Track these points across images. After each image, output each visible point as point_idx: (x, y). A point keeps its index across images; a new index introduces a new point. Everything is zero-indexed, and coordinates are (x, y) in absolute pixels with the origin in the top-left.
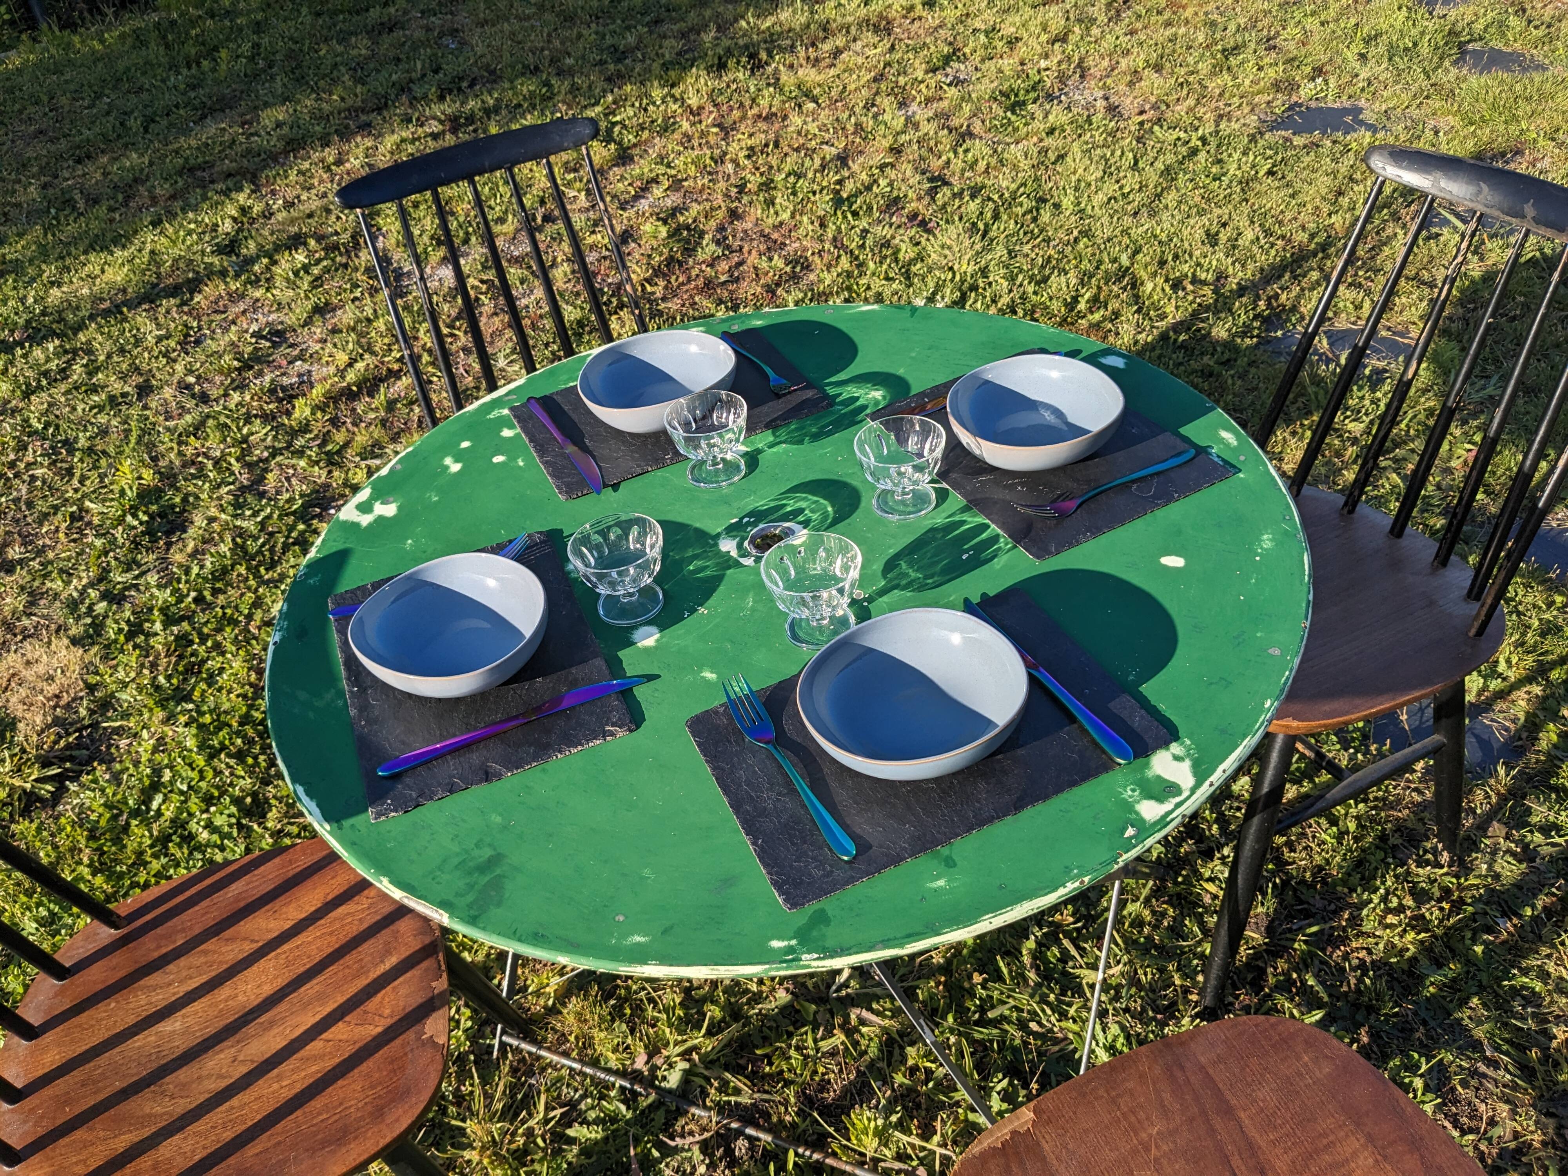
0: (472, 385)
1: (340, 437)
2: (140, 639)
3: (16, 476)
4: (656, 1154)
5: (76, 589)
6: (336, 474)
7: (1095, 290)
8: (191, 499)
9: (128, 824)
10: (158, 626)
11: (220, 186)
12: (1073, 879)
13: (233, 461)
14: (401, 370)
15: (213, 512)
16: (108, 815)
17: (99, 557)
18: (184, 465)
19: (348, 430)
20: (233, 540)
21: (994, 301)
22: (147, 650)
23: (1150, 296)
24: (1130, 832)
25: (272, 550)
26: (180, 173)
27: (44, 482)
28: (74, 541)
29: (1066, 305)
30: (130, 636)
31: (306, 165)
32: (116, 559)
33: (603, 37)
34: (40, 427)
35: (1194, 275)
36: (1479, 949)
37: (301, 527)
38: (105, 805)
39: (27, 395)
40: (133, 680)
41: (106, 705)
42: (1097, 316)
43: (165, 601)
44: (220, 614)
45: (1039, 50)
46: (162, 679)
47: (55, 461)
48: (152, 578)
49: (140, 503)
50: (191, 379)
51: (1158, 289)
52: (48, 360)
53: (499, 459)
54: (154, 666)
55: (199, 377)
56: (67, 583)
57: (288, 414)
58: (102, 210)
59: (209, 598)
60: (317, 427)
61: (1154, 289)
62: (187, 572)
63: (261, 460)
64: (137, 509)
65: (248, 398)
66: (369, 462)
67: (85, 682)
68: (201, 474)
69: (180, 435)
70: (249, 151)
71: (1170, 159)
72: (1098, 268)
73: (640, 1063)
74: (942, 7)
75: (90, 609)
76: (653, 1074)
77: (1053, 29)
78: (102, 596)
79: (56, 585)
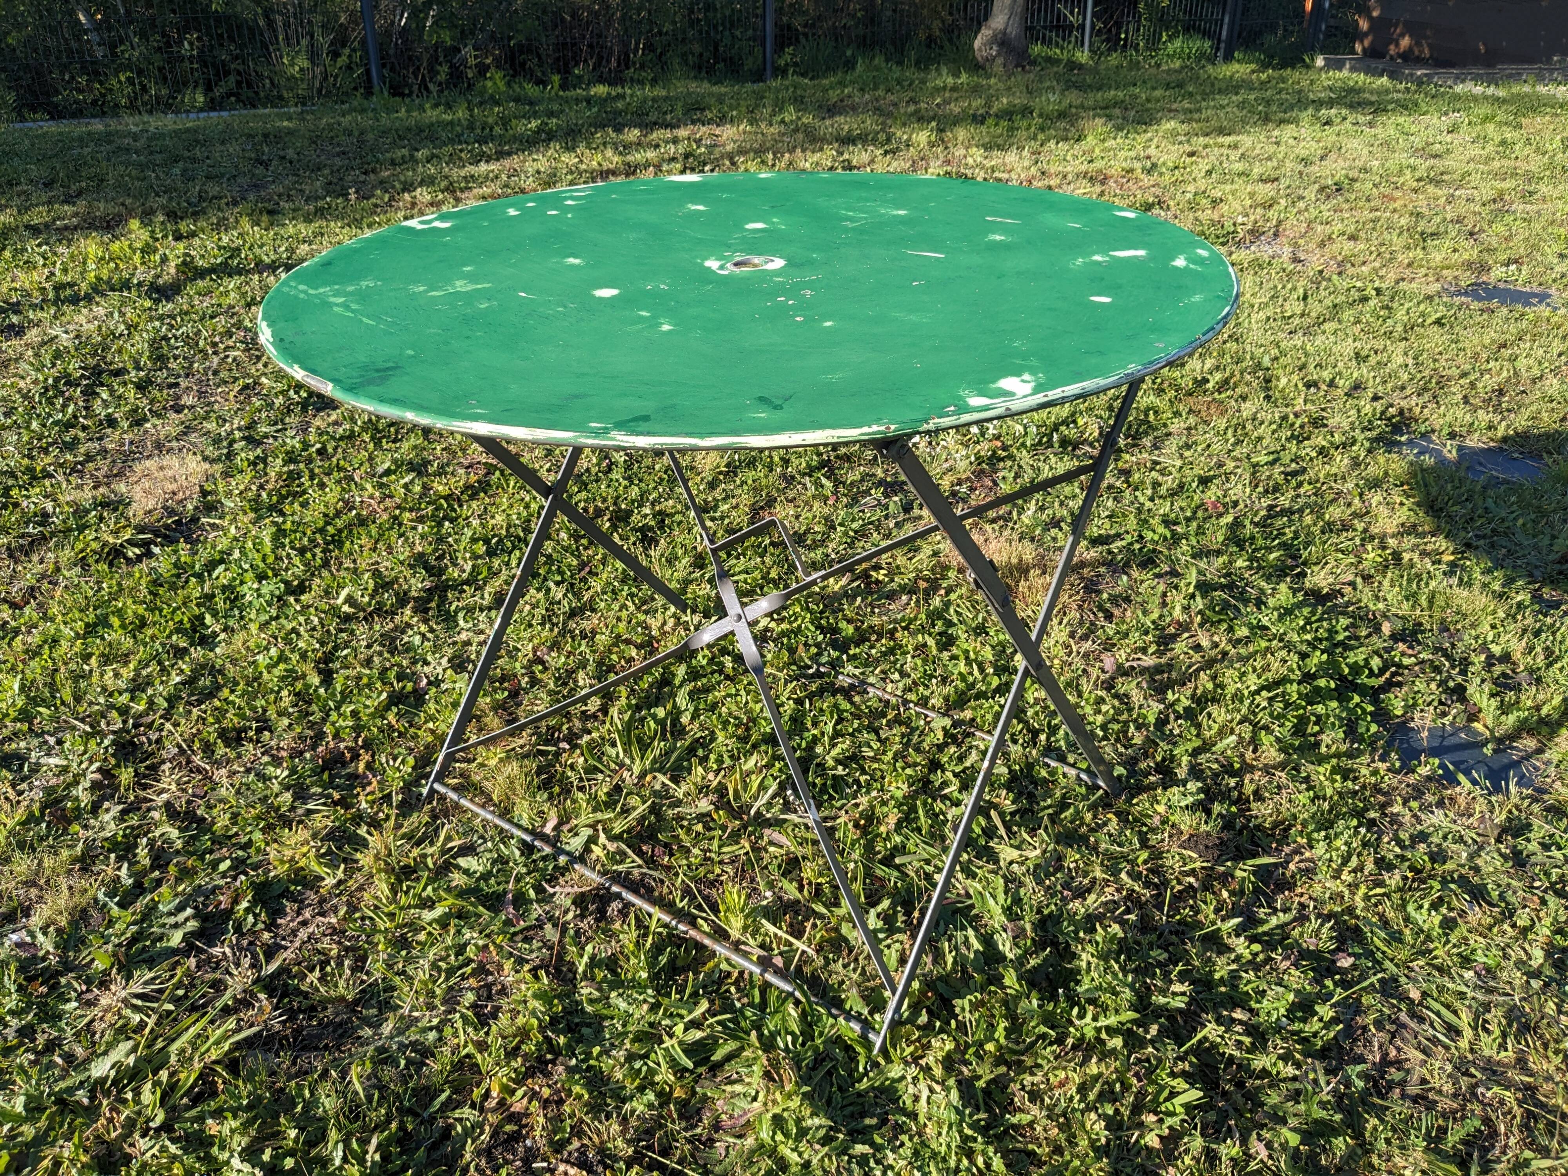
2: (260, 467)
3: (214, 353)
4: (532, 894)
5: (225, 430)
7: (1227, 376)
9: (187, 581)
10: (279, 462)
12: (879, 424)
16: (174, 573)
17: (254, 413)
22: (261, 474)
23: (1281, 389)
24: (951, 409)
29: (1194, 382)
30: (254, 464)
32: (268, 416)
35: (1331, 380)
38: (175, 566)
39: (249, 305)
40: (241, 493)
41: (210, 508)
42: (1222, 394)
43: (294, 448)
44: (334, 463)
45: (1240, 209)
46: (264, 495)
48: (291, 434)
51: (1292, 385)
53: (553, 213)
56: (220, 426)
58: (368, 205)
59: (330, 451)
61: (1287, 384)
62: (321, 434)
67: (202, 488)
71: (1341, 299)
72: (1237, 361)
73: (548, 829)
74: (1161, 174)
75: (231, 444)
76: (557, 838)
77: (1259, 198)
78: (244, 438)
79: (211, 426)
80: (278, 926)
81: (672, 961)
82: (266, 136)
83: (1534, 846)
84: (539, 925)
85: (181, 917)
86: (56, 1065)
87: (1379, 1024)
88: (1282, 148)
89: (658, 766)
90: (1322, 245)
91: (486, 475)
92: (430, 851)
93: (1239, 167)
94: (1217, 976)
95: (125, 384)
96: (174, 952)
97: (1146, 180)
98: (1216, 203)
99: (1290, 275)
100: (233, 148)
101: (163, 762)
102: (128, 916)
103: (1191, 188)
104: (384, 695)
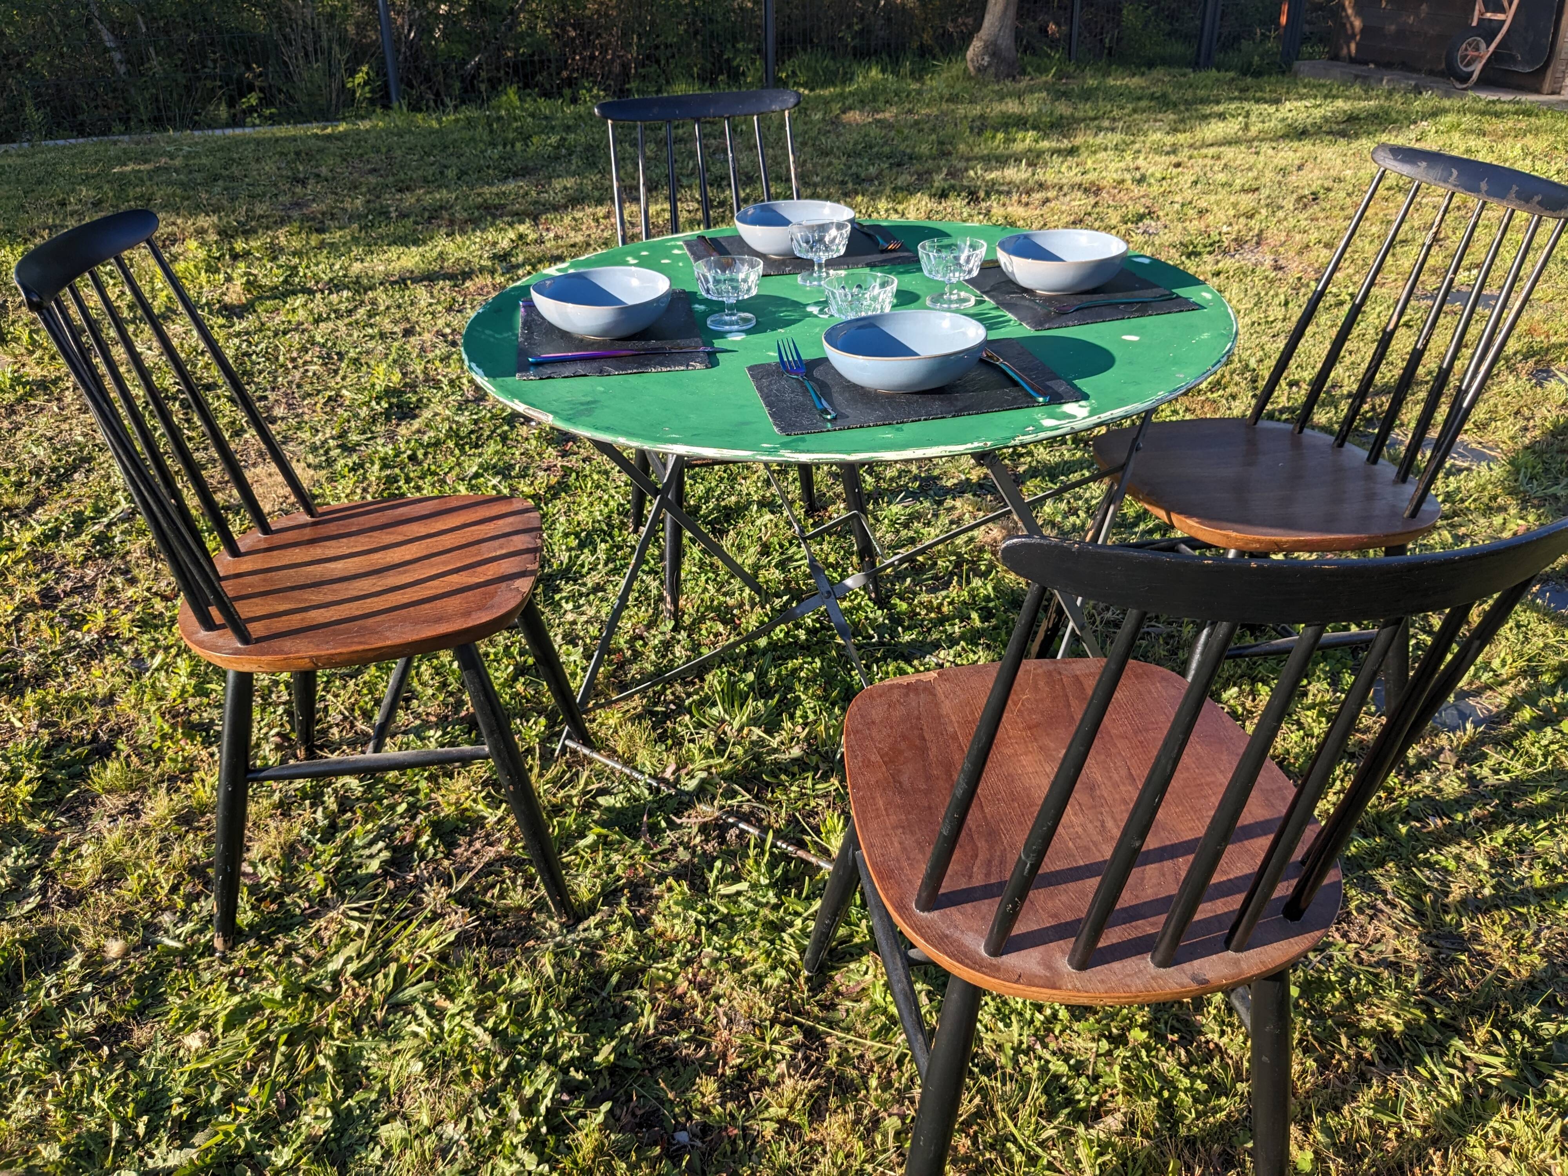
2: (360, 473)
3: (295, 367)
4: (663, 824)
5: (320, 439)
8: (425, 401)
10: (376, 468)
11: (506, 219)
15: (440, 410)
17: (343, 423)
18: (426, 381)
20: (450, 426)
22: (363, 479)
24: (1030, 429)
25: (478, 438)
26: (478, 208)
27: (314, 374)
28: (327, 412)
30: (353, 470)
31: (579, 215)
32: (356, 426)
33: (850, 167)
34: (322, 341)
36: (1403, 829)
39: (317, 321)
40: (347, 496)
43: (386, 454)
44: (426, 468)
45: (1224, 219)
47: (327, 363)
48: (380, 441)
49: (385, 396)
50: (448, 331)
52: (341, 302)
54: (365, 489)
55: (454, 330)
56: (314, 435)
58: (409, 222)
59: (420, 457)
62: (408, 441)
64: (381, 399)
68: (437, 387)
69: (428, 362)
70: (536, 202)
73: (668, 774)
74: (1149, 185)
75: (327, 453)
76: (677, 780)
77: (1242, 208)
78: (338, 446)
79: (306, 435)
80: (455, 855)
81: (786, 872)
82: (298, 154)
83: (1486, 772)
84: (674, 848)
85: (375, 849)
86: (296, 965)
87: (1360, 910)
88: (1262, 158)
89: (754, 721)
90: (1300, 253)
91: (563, 477)
92: (574, 792)
93: (1221, 177)
95: (219, 398)
96: (374, 876)
97: (1137, 191)
98: (1202, 213)
99: (1272, 282)
100: (269, 167)
101: (331, 727)
102: (331, 849)
103: (1178, 198)
104: (511, 668)
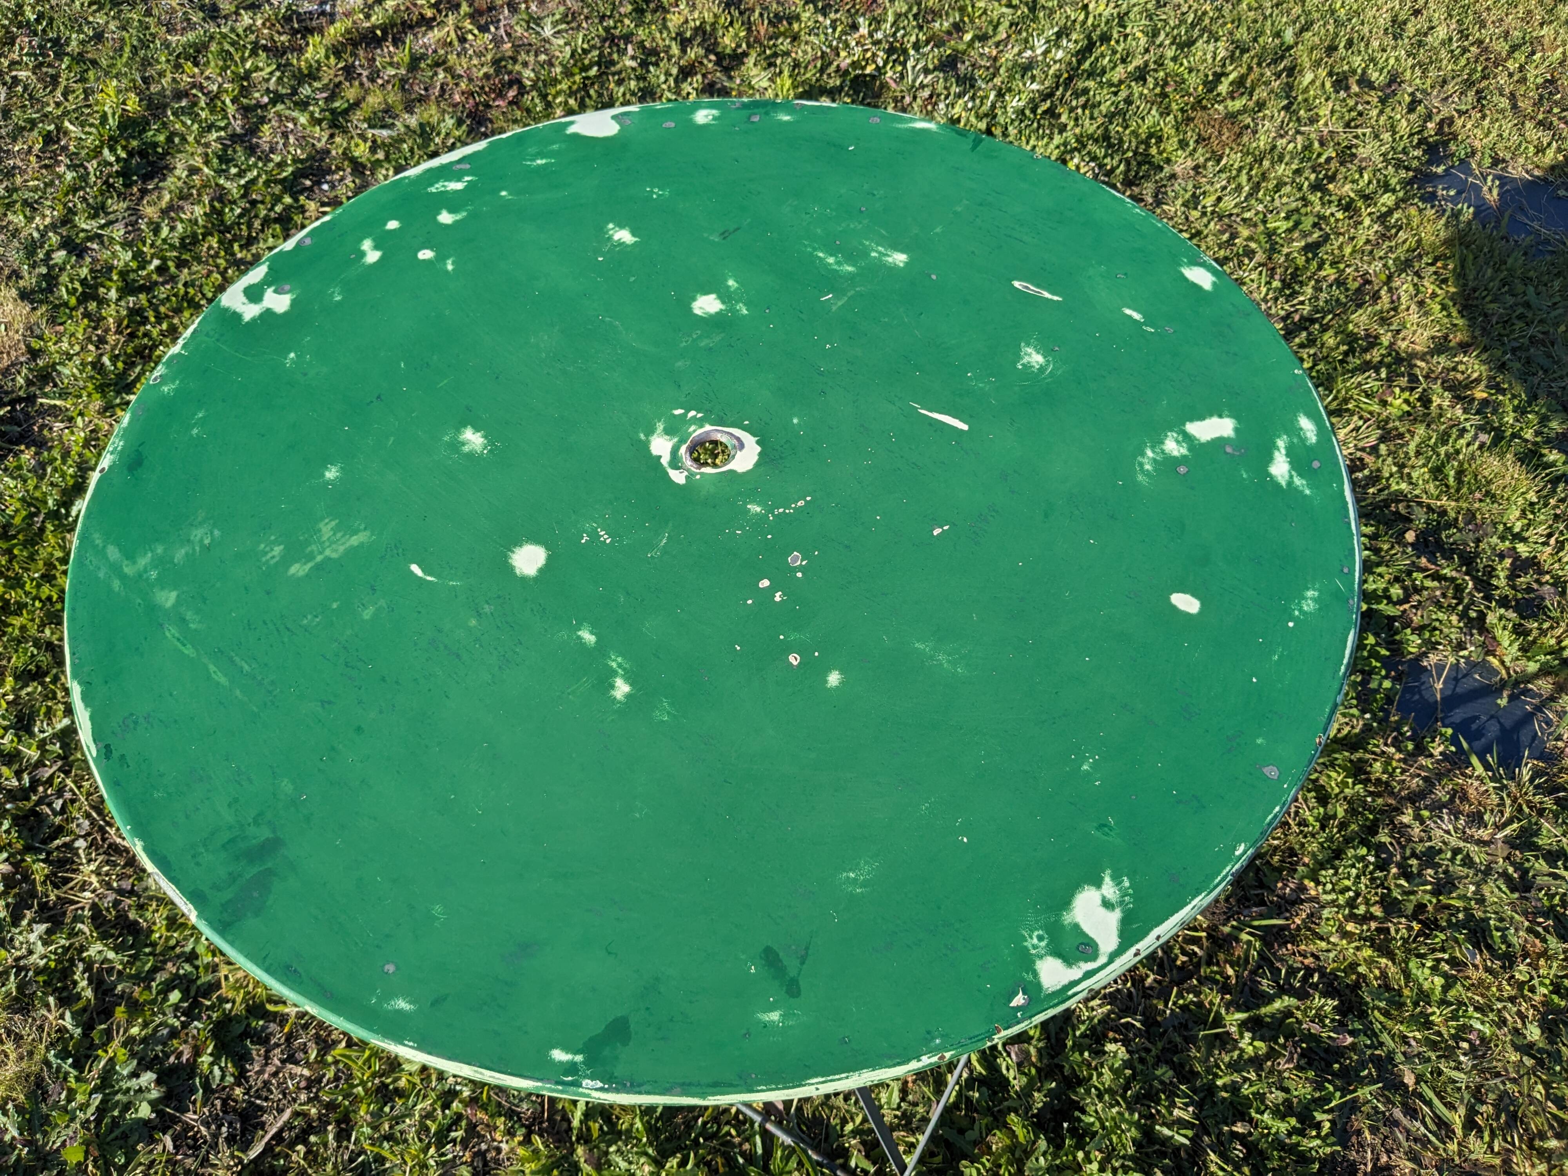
0: (510, 53)
1: (351, 93)
2: (92, 306)
5: (37, 229)
6: (338, 140)
7: (1243, 70)
8: (177, 140)
9: (42, 530)
10: (113, 294)
12: (931, 1051)
13: (228, 101)
14: (434, 19)
15: (198, 161)
16: (24, 513)
17: (67, 194)
18: (176, 96)
19: (362, 84)
20: (211, 201)
21: (1124, 61)
22: (96, 320)
23: (1306, 90)
24: (1019, 1000)
25: (250, 223)
27: (25, 88)
28: (46, 167)
29: (1205, 83)
30: (83, 299)
32: (85, 199)
34: (33, 17)
35: (1364, 72)
37: (288, 200)
38: (23, 500)
40: (78, 354)
41: (46, 377)
42: (1237, 105)
43: (127, 264)
44: (182, 292)
46: (106, 360)
47: (41, 64)
48: (118, 232)
49: (121, 135)
51: (1318, 83)
53: (426, 254)
54: (102, 340)
56: (30, 220)
57: (301, 50)
59: (173, 269)
60: (327, 75)
61: (1313, 82)
62: (157, 231)
63: (258, 105)
64: (117, 142)
65: (259, 22)
66: (376, 132)
67: (28, 346)
68: (191, 111)
69: (178, 56)
72: (1255, 40)
75: (48, 256)
78: (63, 243)
94: (1219, 1083)
